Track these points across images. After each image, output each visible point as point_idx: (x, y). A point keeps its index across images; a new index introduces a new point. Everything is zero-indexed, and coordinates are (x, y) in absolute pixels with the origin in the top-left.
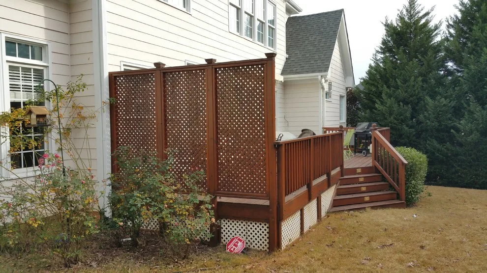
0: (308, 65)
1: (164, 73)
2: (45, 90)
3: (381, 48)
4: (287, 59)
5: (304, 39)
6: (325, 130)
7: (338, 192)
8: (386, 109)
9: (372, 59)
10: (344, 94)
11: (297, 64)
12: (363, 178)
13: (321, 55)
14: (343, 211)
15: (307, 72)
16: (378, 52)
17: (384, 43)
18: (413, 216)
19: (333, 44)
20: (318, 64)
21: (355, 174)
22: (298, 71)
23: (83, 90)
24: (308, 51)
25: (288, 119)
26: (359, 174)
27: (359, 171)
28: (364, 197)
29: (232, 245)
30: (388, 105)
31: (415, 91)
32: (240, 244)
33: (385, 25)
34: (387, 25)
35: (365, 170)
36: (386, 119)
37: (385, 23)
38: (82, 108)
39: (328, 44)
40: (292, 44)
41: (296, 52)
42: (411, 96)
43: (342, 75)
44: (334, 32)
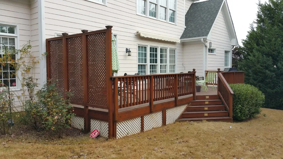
0: (197, 32)
1: (67, 39)
2: (16, 48)
3: (257, 20)
4: (185, 29)
5: (198, 16)
6: (207, 72)
7: (187, 110)
8: (255, 60)
9: (250, 27)
10: (230, 50)
11: (190, 32)
12: (208, 102)
13: (205, 25)
14: (186, 121)
15: (195, 37)
16: (254, 22)
17: (259, 16)
18: (230, 127)
19: (214, 18)
20: (203, 31)
21: (204, 99)
22: (190, 36)
23: (31, 48)
24: (198, 24)
25: (185, 66)
26: (207, 99)
27: (207, 97)
28: (204, 113)
29: (93, 134)
30: (256, 57)
31: (275, 47)
32: (97, 133)
33: (259, 5)
34: (260, 5)
35: (211, 97)
36: (255, 66)
37: (258, 4)
38: (35, 57)
39: (211, 19)
40: (190, 20)
41: (191, 25)
42: (274, 51)
43: (229, 38)
44: (217, 11)
